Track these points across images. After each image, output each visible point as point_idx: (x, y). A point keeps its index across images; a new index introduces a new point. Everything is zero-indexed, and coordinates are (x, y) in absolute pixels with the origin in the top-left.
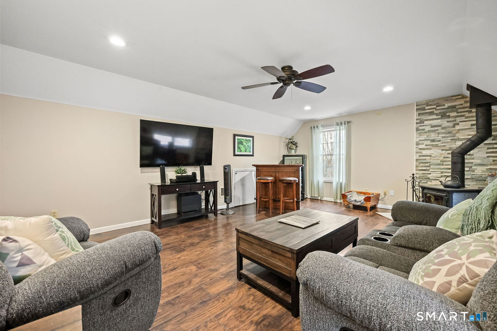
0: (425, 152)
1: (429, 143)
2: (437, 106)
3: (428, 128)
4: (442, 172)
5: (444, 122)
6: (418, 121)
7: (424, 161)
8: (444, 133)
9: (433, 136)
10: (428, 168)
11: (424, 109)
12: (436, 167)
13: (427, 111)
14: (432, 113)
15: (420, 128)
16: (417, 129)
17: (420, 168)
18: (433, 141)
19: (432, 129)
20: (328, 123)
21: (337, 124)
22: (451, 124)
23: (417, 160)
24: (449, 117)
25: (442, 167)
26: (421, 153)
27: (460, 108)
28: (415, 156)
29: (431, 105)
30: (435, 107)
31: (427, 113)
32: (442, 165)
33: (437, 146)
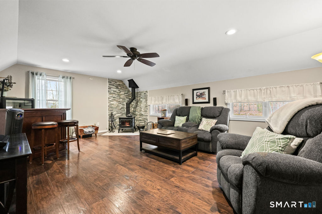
0: (112, 103)
1: (112, 98)
2: (115, 83)
3: (112, 92)
4: (117, 112)
5: (117, 90)
6: (109, 87)
7: (111, 107)
8: (117, 95)
9: (114, 95)
10: (112, 110)
11: (111, 83)
12: (115, 109)
13: (112, 84)
14: (113, 85)
15: (110, 91)
16: (109, 92)
17: (110, 110)
18: (114, 98)
19: (114, 92)
20: (53, 73)
21: (63, 77)
22: (119, 91)
23: (109, 106)
24: (118, 88)
25: (117, 109)
26: (110, 103)
27: (122, 86)
28: (108, 105)
29: (113, 81)
30: (114, 83)
31: (112, 85)
32: (117, 108)
33: (115, 100)
